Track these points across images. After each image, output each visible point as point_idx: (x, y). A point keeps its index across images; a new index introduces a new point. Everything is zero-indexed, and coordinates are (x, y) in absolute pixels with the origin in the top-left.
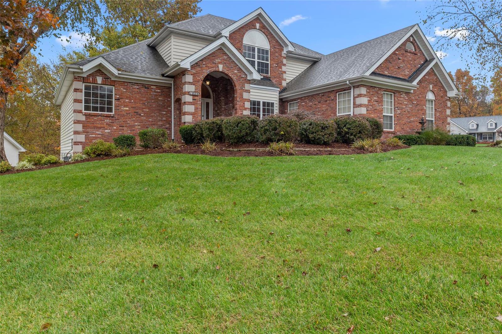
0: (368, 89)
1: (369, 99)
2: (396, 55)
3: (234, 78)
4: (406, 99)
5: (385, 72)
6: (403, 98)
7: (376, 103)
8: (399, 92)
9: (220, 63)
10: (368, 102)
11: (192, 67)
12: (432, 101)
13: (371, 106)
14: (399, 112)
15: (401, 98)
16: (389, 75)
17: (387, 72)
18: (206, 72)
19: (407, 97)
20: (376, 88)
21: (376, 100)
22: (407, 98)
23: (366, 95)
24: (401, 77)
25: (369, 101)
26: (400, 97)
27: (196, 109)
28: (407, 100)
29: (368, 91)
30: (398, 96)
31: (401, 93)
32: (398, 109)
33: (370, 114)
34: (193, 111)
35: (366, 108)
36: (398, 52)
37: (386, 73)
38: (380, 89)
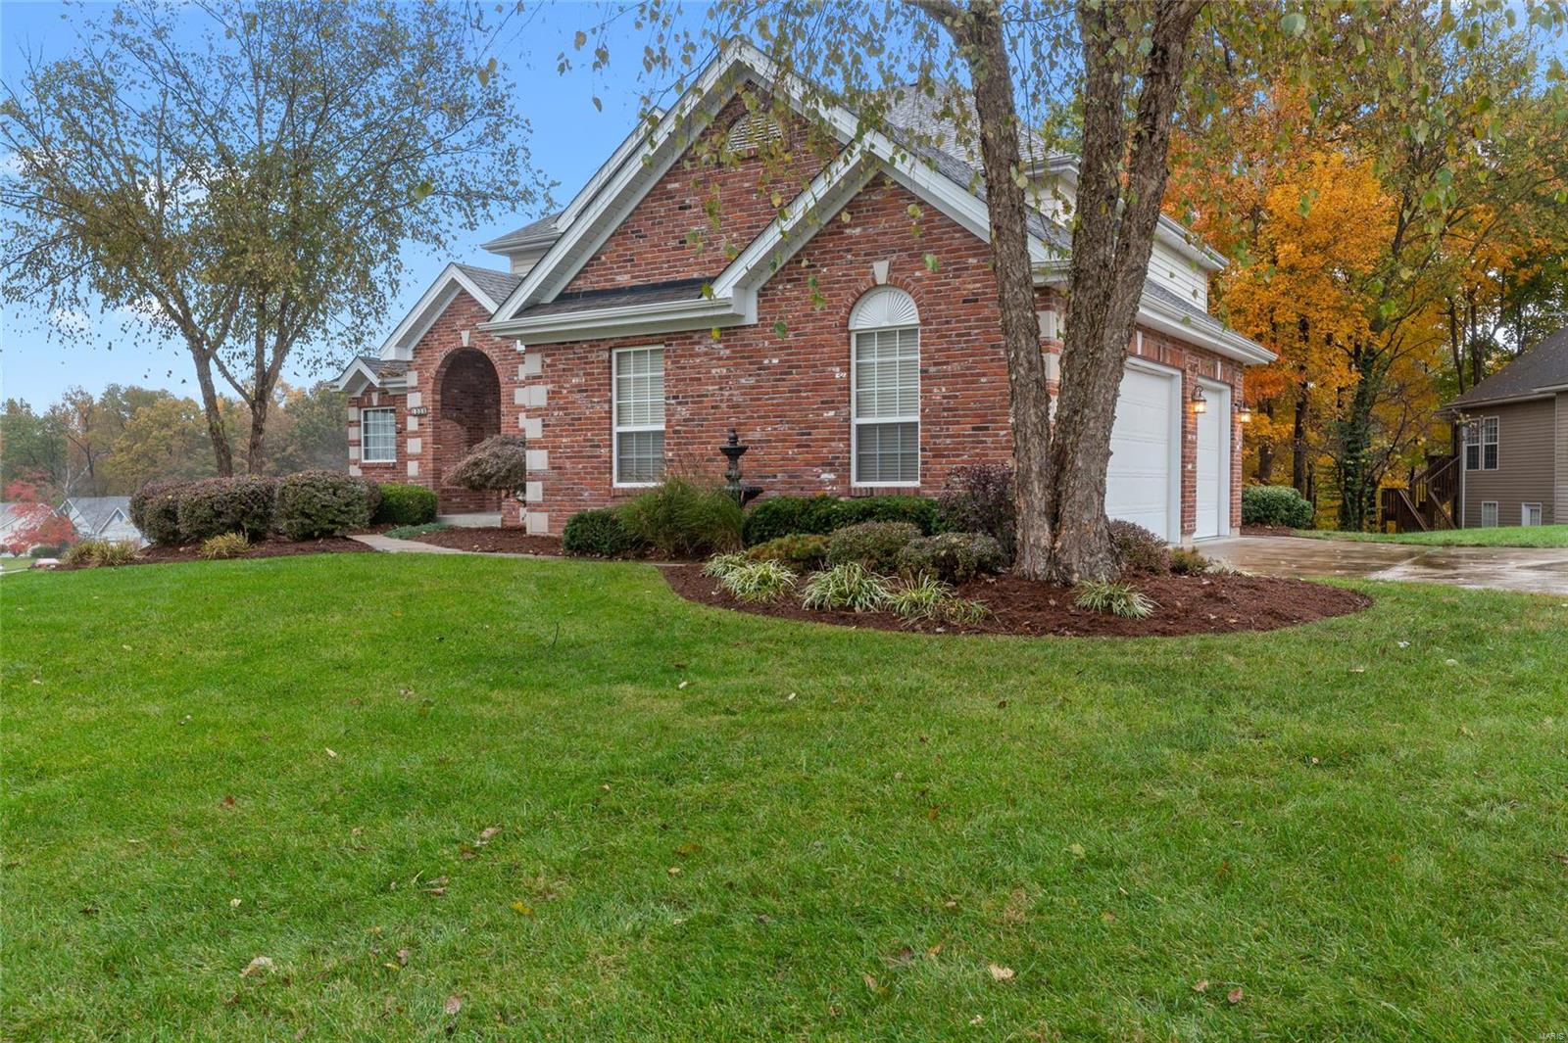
0: (547, 356)
1: (550, 387)
2: (670, 195)
3: (494, 356)
4: (720, 359)
5: (618, 278)
6: (706, 354)
7: (577, 396)
8: (685, 336)
9: (464, 327)
10: (549, 399)
11: (417, 351)
12: (907, 332)
13: (559, 409)
14: (683, 412)
15: (698, 355)
16: (636, 282)
17: (627, 277)
18: (439, 356)
19: (727, 347)
20: (577, 346)
21: (576, 386)
22: (728, 352)
23: (540, 377)
24: (696, 275)
25: (552, 395)
26: (691, 356)
27: (424, 446)
28: (728, 358)
29: (548, 361)
30: (679, 352)
31: (696, 337)
32: (679, 403)
33: (557, 436)
34: (419, 451)
35: (540, 420)
36: (677, 185)
37: (623, 280)
38: (595, 344)
